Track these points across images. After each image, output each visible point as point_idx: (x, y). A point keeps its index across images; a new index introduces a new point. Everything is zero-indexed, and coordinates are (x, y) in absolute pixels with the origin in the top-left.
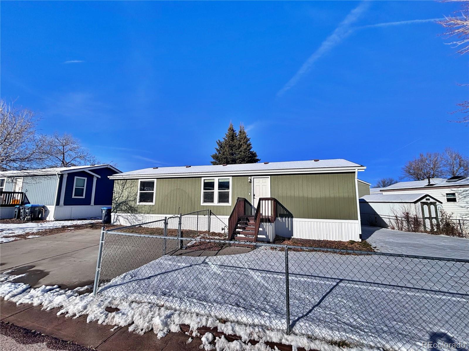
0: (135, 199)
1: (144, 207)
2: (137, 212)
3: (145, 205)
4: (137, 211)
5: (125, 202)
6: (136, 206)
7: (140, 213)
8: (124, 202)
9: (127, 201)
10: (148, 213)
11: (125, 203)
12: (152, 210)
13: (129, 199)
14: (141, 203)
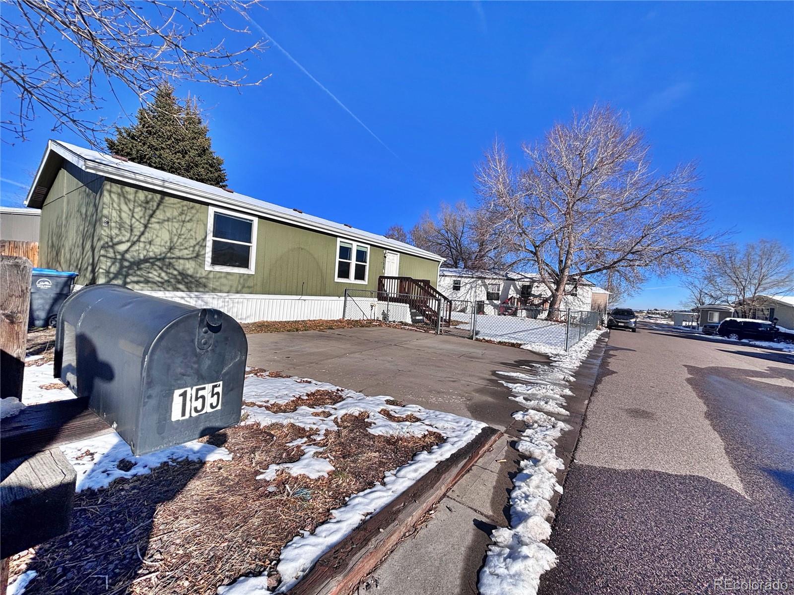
0: (198, 256)
1: (225, 277)
2: (207, 289)
3: (228, 273)
4: (205, 286)
5: (164, 259)
6: (201, 273)
7: (214, 290)
8: (159, 260)
9: (170, 258)
10: (237, 292)
11: (162, 261)
12: (246, 285)
13: (177, 253)
14: (218, 268)
